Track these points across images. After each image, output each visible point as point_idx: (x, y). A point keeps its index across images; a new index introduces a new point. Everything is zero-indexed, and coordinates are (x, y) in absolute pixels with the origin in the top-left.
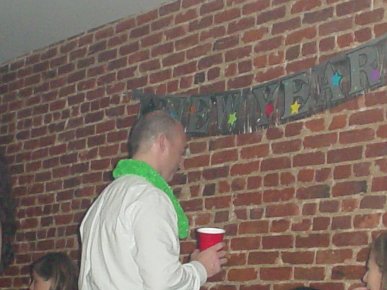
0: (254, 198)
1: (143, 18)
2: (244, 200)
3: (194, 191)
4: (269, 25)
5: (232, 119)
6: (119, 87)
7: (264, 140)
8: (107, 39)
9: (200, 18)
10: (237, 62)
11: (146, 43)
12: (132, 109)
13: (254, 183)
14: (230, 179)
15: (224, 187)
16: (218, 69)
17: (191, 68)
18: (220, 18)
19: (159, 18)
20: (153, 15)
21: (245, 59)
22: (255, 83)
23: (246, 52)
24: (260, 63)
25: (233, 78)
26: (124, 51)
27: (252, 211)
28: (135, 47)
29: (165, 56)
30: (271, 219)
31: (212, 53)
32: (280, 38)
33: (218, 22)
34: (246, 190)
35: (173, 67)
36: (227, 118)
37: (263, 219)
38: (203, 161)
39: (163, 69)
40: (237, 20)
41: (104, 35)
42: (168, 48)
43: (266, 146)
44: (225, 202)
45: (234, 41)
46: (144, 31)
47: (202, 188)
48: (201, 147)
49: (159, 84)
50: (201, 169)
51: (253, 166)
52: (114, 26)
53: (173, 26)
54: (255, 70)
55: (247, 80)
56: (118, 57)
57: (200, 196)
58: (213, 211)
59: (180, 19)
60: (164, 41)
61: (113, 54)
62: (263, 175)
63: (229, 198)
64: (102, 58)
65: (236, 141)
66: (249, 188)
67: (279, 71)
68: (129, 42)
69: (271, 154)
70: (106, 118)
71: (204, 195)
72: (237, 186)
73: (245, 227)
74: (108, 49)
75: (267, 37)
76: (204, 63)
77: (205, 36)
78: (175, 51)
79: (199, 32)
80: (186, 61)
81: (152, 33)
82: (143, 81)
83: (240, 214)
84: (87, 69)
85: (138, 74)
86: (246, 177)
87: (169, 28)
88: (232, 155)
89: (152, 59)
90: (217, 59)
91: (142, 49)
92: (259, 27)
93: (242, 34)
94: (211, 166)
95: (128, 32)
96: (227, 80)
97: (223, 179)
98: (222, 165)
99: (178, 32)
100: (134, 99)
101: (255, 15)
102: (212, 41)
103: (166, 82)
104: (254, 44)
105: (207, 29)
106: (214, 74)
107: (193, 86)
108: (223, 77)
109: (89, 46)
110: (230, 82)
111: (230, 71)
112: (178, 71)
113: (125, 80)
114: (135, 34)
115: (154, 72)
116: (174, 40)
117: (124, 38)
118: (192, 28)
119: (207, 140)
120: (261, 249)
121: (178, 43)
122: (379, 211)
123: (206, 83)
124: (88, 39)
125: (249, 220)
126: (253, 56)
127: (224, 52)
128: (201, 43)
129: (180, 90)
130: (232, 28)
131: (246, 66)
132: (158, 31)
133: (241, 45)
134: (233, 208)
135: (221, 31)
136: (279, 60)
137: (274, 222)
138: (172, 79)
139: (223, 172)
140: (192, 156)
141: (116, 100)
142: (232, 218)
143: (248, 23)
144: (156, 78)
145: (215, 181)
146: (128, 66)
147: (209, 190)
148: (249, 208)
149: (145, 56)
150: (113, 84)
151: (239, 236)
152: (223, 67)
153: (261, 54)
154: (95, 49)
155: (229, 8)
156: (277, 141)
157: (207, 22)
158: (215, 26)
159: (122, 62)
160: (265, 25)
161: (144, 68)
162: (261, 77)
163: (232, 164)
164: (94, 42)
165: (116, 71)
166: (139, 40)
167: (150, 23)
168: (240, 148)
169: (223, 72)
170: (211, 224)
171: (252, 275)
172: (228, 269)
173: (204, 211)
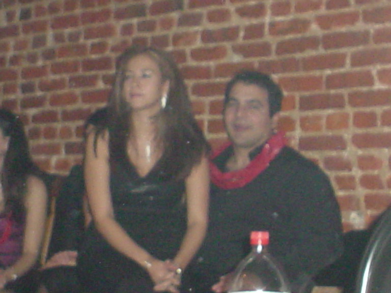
0: (72, 21)
2: (60, 23)
3: (10, 16)
14: (47, 3)
27: (70, 34)
30: (89, 42)
34: (62, 13)
37: (81, 41)
44: (41, 27)
47: (18, 14)
58: (30, 37)
63: (45, 22)
66: (66, 10)
71: (21, 19)
72: (53, 8)
73: (64, 52)
83: (58, 38)
97: (38, 3)
120: (80, 73)
122: (196, 28)
125: (67, 43)
134: (51, 32)
137: (93, 45)
142: (50, 43)
145: (31, 6)
148: (68, 31)
151: (58, 60)
170: (29, 50)
171: (72, 99)
172: (49, 95)
173: (22, 36)
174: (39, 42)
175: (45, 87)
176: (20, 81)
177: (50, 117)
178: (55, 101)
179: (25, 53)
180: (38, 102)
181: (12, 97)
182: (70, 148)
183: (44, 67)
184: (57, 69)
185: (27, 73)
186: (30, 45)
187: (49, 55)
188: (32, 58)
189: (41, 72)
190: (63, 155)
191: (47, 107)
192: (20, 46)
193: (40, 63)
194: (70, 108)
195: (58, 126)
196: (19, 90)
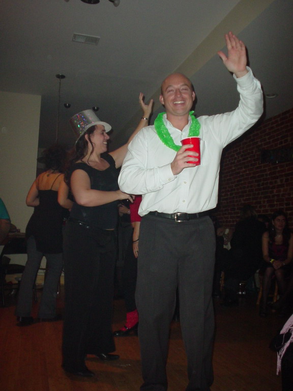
6: (253, 148)
9: (279, 122)
12: (258, 155)
15: (292, 179)
16: (287, 139)
17: (277, 140)
18: (287, 122)
19: (265, 124)
28: (257, 135)
29: (268, 136)
31: (285, 134)
35: (271, 140)
36: (291, 156)
38: (284, 171)
39: (268, 141)
42: (269, 134)
45: (292, 130)
46: (260, 128)
48: (283, 166)
49: (266, 146)
50: (283, 173)
53: (270, 126)
56: (252, 138)
57: (284, 182)
58: (289, 187)
59: (273, 123)
60: (268, 131)
61: (250, 137)
68: (255, 132)
70: (249, 159)
76: (282, 138)
77: (282, 128)
78: (271, 135)
79: (280, 127)
80: (276, 138)
82: (261, 146)
85: (260, 144)
89: (264, 138)
90: (287, 136)
91: (260, 135)
94: (287, 172)
96: (291, 143)
99: (273, 128)
100: (259, 152)
102: (284, 130)
105: (283, 126)
106: (286, 141)
107: (279, 146)
108: (289, 142)
111: (292, 140)
112: (274, 141)
113: (255, 146)
114: (257, 130)
115: (265, 142)
116: (271, 131)
117: (253, 132)
118: (277, 126)
119: (285, 164)
123: (283, 144)
127: (289, 133)
128: (281, 131)
129: (274, 148)
130: (291, 125)
132: (265, 128)
135: (287, 127)
138: (271, 144)
139: (291, 174)
140: (280, 169)
141: (252, 152)
144: (266, 144)
146: (256, 141)
147: (287, 180)
149: (261, 137)
150: (251, 147)
152: (289, 138)
155: (290, 118)
157: (282, 124)
158: (285, 125)
161: (261, 141)
165: (252, 143)
166: (259, 132)
169: (289, 140)
170: (288, 192)
173: (286, 187)
174: (292, 189)
176: (285, 202)
180: (291, 209)
185: (287, 199)
186: (288, 190)
188: (289, 194)
189: (292, 199)
192: (285, 190)
193: (291, 196)
196: (285, 205)
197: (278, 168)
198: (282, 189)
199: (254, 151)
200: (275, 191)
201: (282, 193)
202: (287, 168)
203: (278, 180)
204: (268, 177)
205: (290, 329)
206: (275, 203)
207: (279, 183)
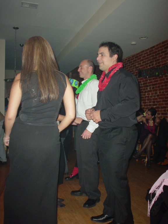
0: (163, 89)
1: (137, 54)
2: (160, 90)
3: (150, 88)
4: (164, 54)
5: (157, 74)
6: (133, 68)
7: (164, 77)
8: (130, 59)
9: (149, 53)
10: (157, 62)
11: (138, 59)
12: (136, 73)
13: (162, 86)
14: (157, 86)
15: (156, 87)
16: (153, 64)
17: (148, 64)
18: (153, 53)
19: (140, 54)
20: (139, 53)
21: (159, 61)
22: (161, 66)
23: (159, 60)
24: (162, 62)
25: (157, 65)
26: (134, 61)
27: (162, 92)
28: (136, 60)
29: (142, 62)
30: (166, 93)
31: (152, 60)
32: (166, 56)
33: (153, 54)
34: (161, 88)
35: (144, 64)
36: (156, 74)
37: (165, 93)
38: (151, 82)
39: (142, 64)
40: (157, 53)
41: (129, 58)
42: (143, 60)
43: (164, 79)
44: (156, 90)
45: (156, 58)
46: (138, 57)
47: (152, 88)
48: (151, 80)
49: (141, 67)
50: (151, 84)
51: (162, 83)
52: (131, 56)
53: (143, 55)
54: (161, 63)
55: (160, 65)
56: (133, 62)
57: (151, 89)
58: (154, 92)
59: (145, 54)
60: (142, 58)
61: (132, 62)
62: (164, 84)
63: (157, 89)
64: (130, 63)
65: (158, 78)
66: (162, 87)
67: (166, 63)
68: (135, 59)
69: (166, 80)
71: (152, 89)
72: (159, 87)
73: (161, 95)
74: (131, 61)
75: (163, 56)
76: (150, 63)
77: (150, 57)
78: (144, 61)
79: (149, 56)
80: (147, 63)
81: (139, 57)
82: (138, 67)
83: (160, 92)
84: (127, 65)
86: (160, 85)
87: (143, 56)
88: (157, 81)
89: (139, 62)
90: (153, 62)
91: (137, 61)
92: (161, 54)
93: (158, 56)
94: (153, 83)
95: (134, 57)
96: (155, 66)
97: (156, 86)
98: (155, 83)
99: (145, 56)
100: (137, 71)
101: (160, 52)
102: (152, 58)
103: (142, 67)
104: (160, 58)
105: (151, 56)
106: (153, 65)
107: (148, 67)
108: (154, 65)
109: (127, 61)
110: (156, 66)
111: (156, 64)
112: (145, 64)
113: (134, 67)
114: (136, 58)
115: (140, 65)
116: (144, 58)
117: (134, 59)
118: (148, 55)
119: (152, 78)
120: (164, 99)
121: (145, 59)
123: (151, 67)
124: (126, 59)
125: (162, 93)
126: (160, 60)
127: (154, 60)
128: (150, 59)
129: (146, 68)
130: (156, 55)
131: (159, 63)
132: (140, 57)
133: (158, 58)
134: (158, 91)
135: (153, 56)
136: (166, 61)
137: (167, 94)
138: (144, 66)
139: (156, 84)
140: (149, 81)
141: (133, 71)
142: (158, 93)
143: (159, 54)
144: (141, 66)
145: (154, 86)
147: (153, 88)
148: (162, 91)
149: (138, 62)
150: (132, 68)
151: (160, 97)
152: (154, 63)
153: (162, 60)
154: (128, 61)
155: (155, 51)
156: (167, 77)
157: (150, 54)
158: (152, 55)
159: (134, 64)
160: (162, 54)
161: (138, 64)
162: (162, 65)
163: (158, 82)
164: (128, 60)
165: (132, 65)
166: (137, 59)
167: (139, 55)
168: (159, 79)
169: (154, 64)
170: (154, 95)
171: (163, 104)
172: (158, 103)
173: (153, 92)
174: (156, 93)
175: (157, 102)
176: (152, 101)
177: (158, 108)
178: (159, 105)
179: (153, 95)
180: (156, 105)
181: (151, 104)
182: (162, 114)
183: (157, 98)
184: (160, 98)
185: (153, 99)
186: (154, 94)
187: (158, 96)
188: (155, 96)
189: (157, 99)
190: (161, 115)
191: (158, 106)
192: (152, 94)
193: (156, 97)
194: (162, 106)
195: (160, 109)
196: (152, 103)
197: (148, 80)
198: (150, 93)
199: (134, 70)
200: (146, 94)
201: (150, 95)
202: (153, 80)
203: (148, 88)
204: (142, 86)
205: (155, 191)
206: (147, 101)
207: (149, 90)
